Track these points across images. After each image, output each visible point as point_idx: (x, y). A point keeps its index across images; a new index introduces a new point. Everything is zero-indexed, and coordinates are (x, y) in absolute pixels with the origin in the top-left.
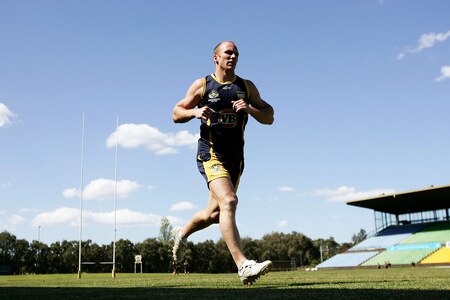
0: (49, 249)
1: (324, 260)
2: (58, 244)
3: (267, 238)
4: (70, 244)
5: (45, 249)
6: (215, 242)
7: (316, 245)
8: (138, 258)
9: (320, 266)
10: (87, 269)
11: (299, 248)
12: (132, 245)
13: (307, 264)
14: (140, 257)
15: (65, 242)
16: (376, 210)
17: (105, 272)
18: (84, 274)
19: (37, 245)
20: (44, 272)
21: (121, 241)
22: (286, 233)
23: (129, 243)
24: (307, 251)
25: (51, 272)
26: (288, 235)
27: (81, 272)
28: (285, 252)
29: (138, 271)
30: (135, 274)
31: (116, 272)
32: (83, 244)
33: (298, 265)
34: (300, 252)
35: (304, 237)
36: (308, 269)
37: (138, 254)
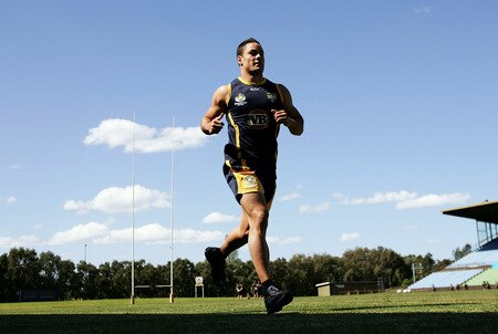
0: (98, 271)
1: (418, 279)
2: (107, 264)
3: (349, 255)
4: (121, 265)
5: (93, 271)
6: (288, 260)
7: (407, 262)
8: (199, 281)
9: (412, 287)
10: (141, 293)
11: (387, 266)
12: (192, 265)
13: (396, 284)
14: (201, 278)
15: (115, 263)
16: (478, 220)
17: (162, 296)
18: (138, 299)
19: (84, 266)
20: (92, 298)
21: (179, 261)
22: (370, 248)
23: (188, 262)
24: (397, 270)
25: (101, 298)
26: (374, 251)
27: (135, 297)
28: (371, 270)
29: (200, 295)
30: (196, 299)
31: (174, 296)
32: (136, 264)
33: (387, 286)
34: (389, 271)
35: (393, 254)
36: (399, 291)
37: (199, 275)
